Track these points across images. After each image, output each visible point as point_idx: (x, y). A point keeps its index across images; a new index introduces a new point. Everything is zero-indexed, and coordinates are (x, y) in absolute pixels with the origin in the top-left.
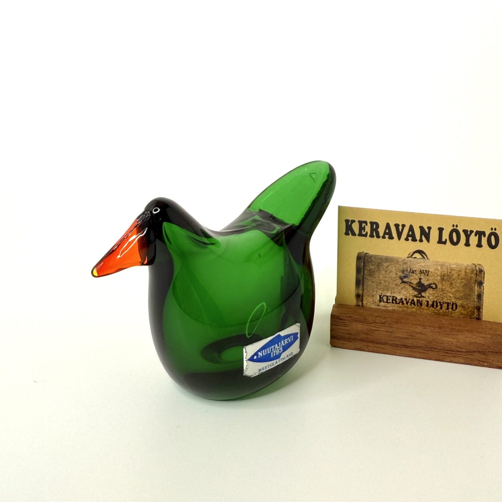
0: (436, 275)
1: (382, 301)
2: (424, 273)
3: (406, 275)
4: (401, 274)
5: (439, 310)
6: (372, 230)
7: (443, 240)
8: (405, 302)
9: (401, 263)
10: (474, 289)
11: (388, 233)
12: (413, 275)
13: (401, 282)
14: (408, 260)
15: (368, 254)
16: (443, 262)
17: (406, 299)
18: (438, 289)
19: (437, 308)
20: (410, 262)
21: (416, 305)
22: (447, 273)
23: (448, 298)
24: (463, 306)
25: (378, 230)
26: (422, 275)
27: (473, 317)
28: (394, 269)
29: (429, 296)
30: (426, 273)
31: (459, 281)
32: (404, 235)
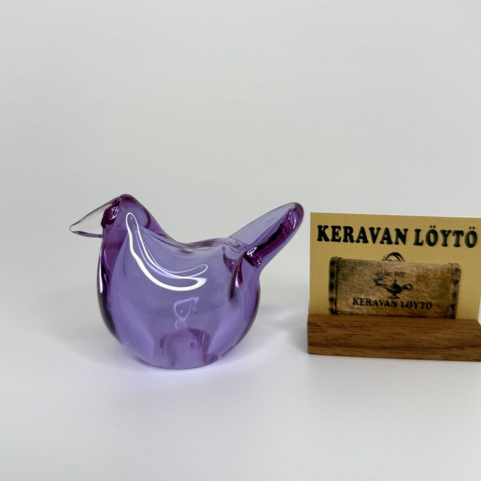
0: (411, 276)
1: (356, 304)
2: (399, 275)
3: (381, 277)
4: (375, 277)
6: (346, 234)
7: (420, 241)
8: (379, 304)
9: (375, 266)
10: (449, 288)
11: (363, 237)
12: (388, 277)
13: (375, 285)
14: (383, 262)
16: (419, 263)
17: (380, 301)
18: (412, 290)
19: (412, 308)
20: (385, 264)
21: (390, 306)
22: (423, 273)
23: (423, 298)
24: (438, 305)
25: (352, 234)
26: (396, 276)
27: (447, 314)
28: (368, 272)
29: (404, 297)
30: (401, 275)
31: (435, 281)
32: (379, 238)
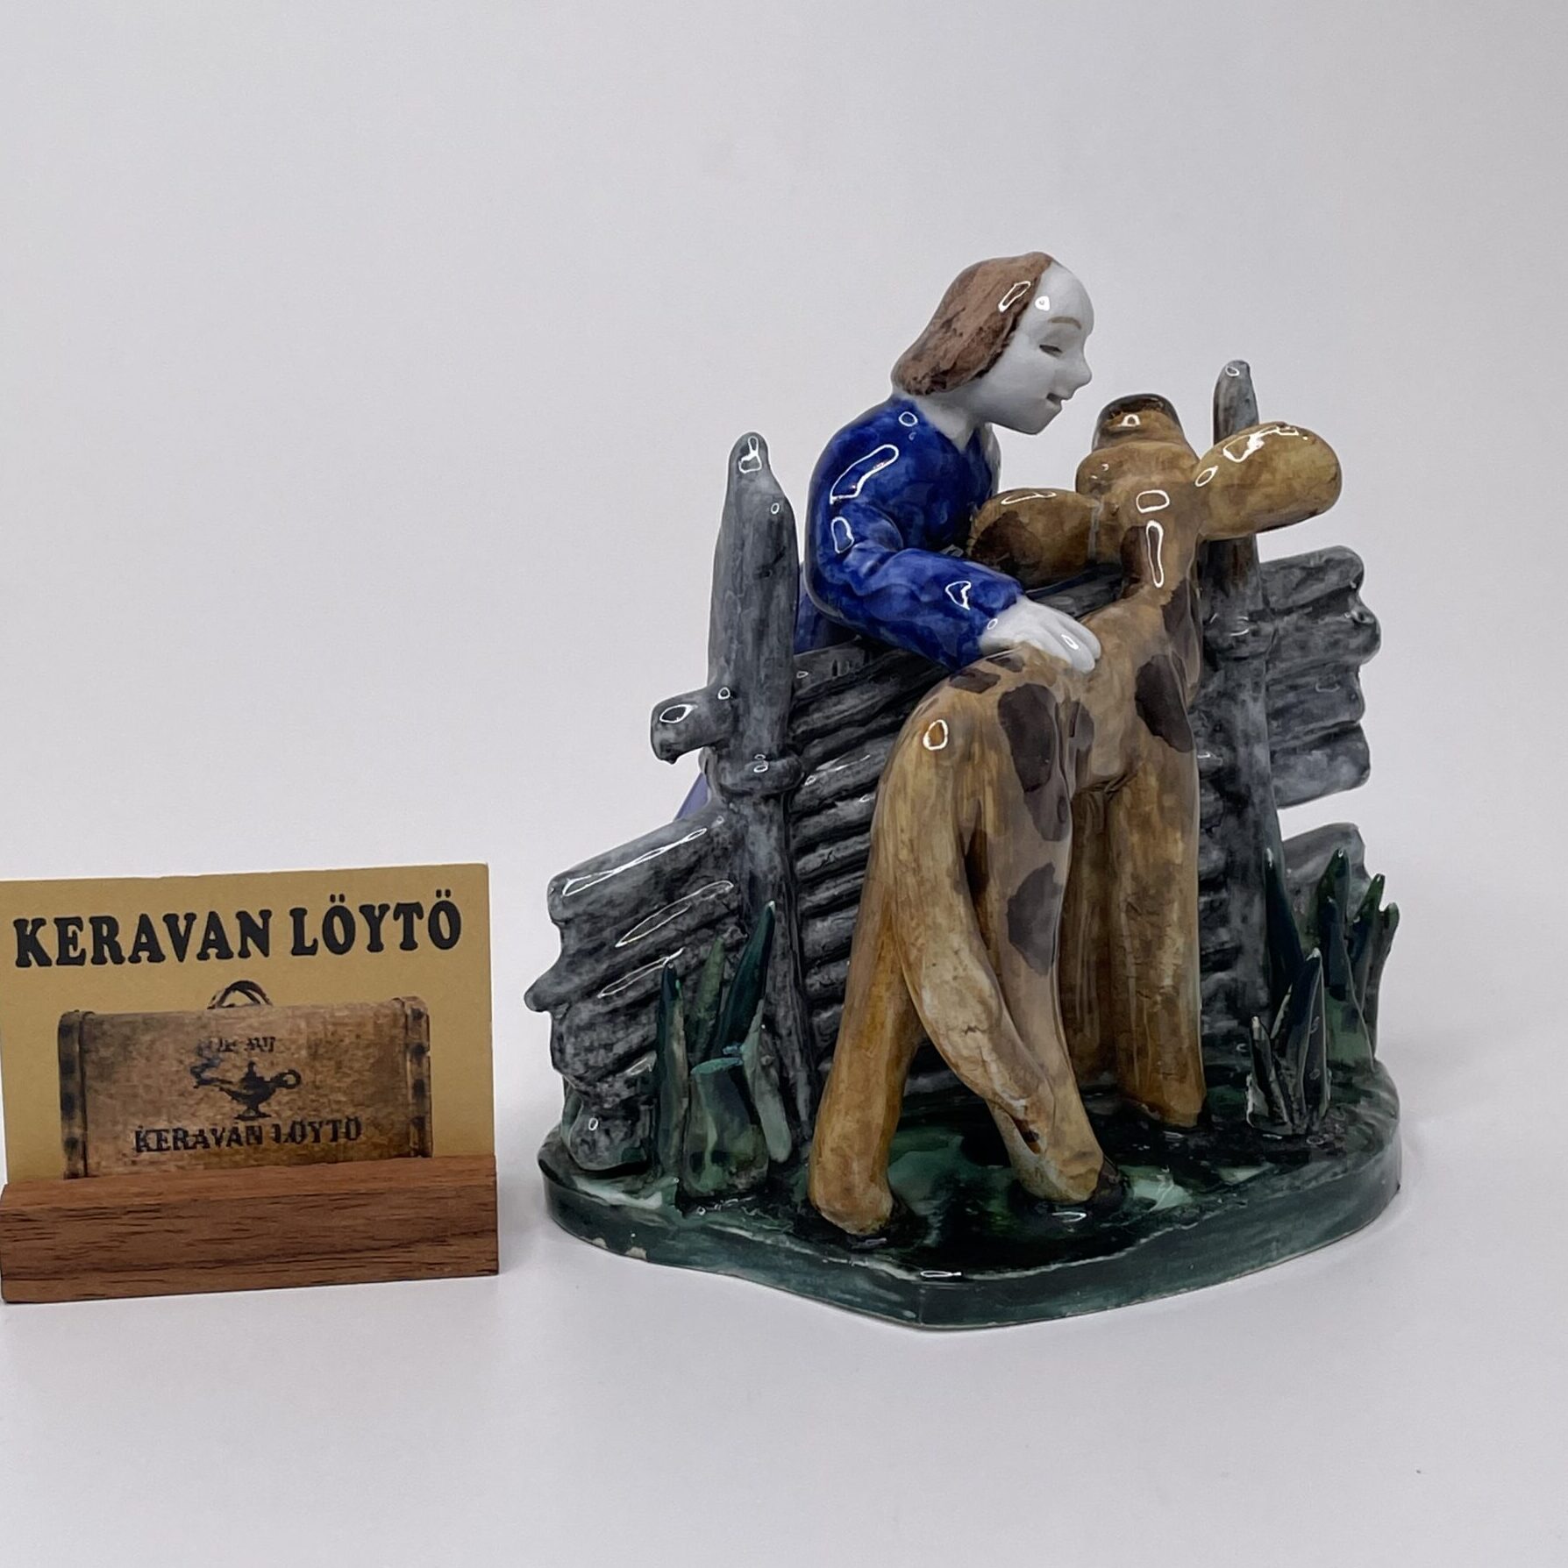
0: (293, 1047)
1: (144, 1149)
2: (259, 1046)
3: (209, 1059)
4: (193, 1060)
5: (311, 1144)
6: (98, 940)
7: (308, 943)
8: (211, 1140)
9: (190, 1029)
10: (401, 1070)
11: (148, 946)
12: (230, 1057)
13: (195, 1084)
14: (210, 1015)
15: (90, 1016)
16: (313, 1006)
17: (214, 1131)
18: (301, 1086)
19: (306, 1142)
20: (216, 1020)
21: (245, 1144)
22: (326, 1035)
23: (335, 1107)
24: (375, 1124)
25: (117, 939)
26: (253, 1052)
27: (407, 1150)
28: (171, 1048)
29: (280, 1109)
30: (266, 1046)
31: (360, 1053)
32: (195, 944)
